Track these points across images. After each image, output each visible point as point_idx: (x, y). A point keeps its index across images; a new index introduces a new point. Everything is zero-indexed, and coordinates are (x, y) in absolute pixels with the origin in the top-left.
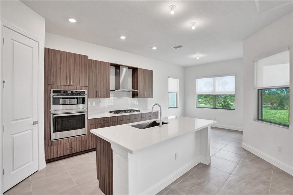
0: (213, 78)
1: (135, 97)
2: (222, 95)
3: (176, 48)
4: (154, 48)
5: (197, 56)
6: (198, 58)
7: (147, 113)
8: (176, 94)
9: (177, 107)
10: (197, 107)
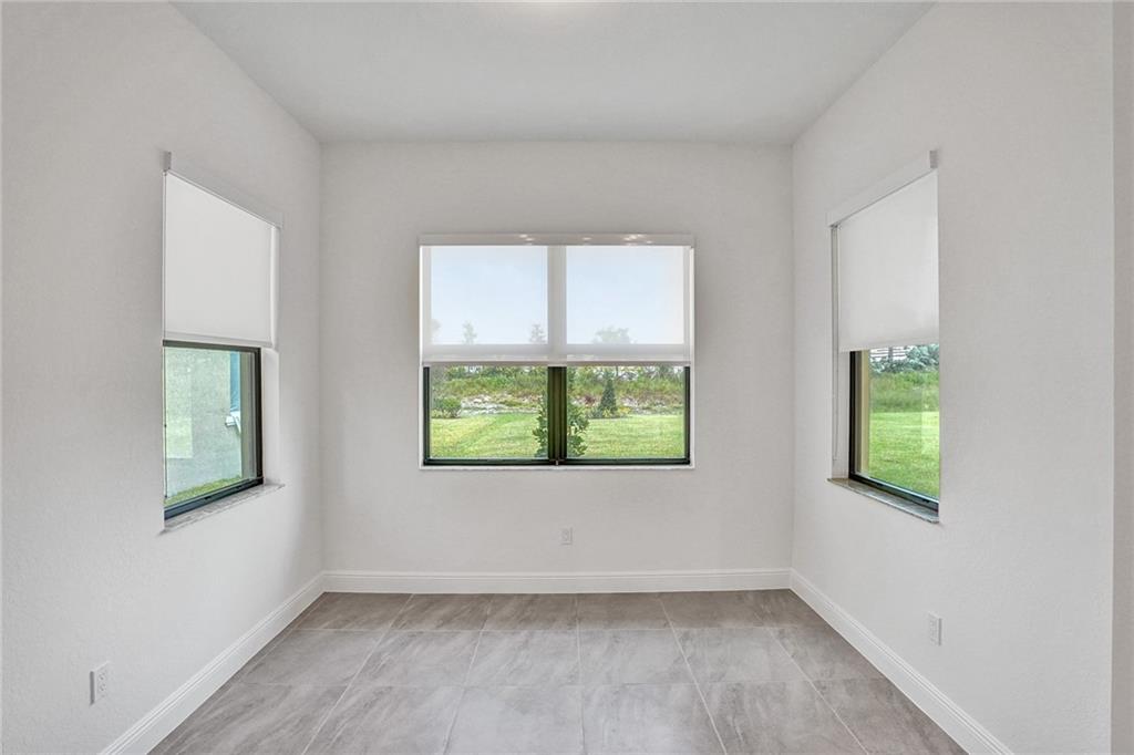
0: (544, 248)
8: (245, 354)
9: (259, 481)
10: (428, 462)
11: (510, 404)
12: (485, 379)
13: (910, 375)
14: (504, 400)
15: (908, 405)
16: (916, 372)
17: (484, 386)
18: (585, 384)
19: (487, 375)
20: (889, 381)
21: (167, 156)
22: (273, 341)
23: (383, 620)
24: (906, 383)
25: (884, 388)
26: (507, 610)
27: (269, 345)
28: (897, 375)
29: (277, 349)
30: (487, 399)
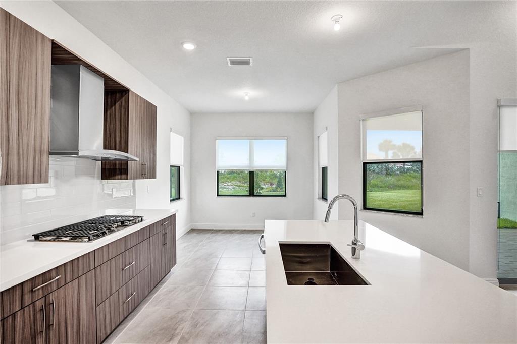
0: (249, 141)
1: (117, 177)
2: (266, 171)
3: (234, 63)
4: (189, 47)
5: (245, 95)
6: (247, 98)
7: (158, 221)
8: (176, 168)
9: (179, 198)
10: (218, 195)
11: (239, 186)
12: (228, 176)
13: (412, 175)
14: (236, 184)
15: (409, 187)
16: (414, 173)
17: (228, 178)
18: (271, 178)
19: (229, 174)
20: (402, 177)
21: (171, 129)
22: (183, 164)
23: (208, 233)
24: (410, 178)
25: (400, 180)
26: (239, 231)
27: (182, 166)
28: (406, 175)
29: (184, 166)
30: (229, 184)
